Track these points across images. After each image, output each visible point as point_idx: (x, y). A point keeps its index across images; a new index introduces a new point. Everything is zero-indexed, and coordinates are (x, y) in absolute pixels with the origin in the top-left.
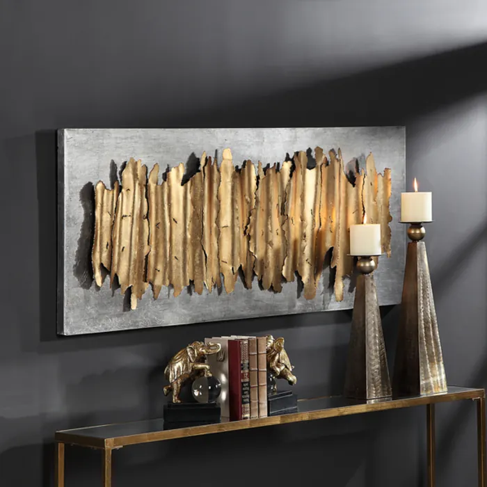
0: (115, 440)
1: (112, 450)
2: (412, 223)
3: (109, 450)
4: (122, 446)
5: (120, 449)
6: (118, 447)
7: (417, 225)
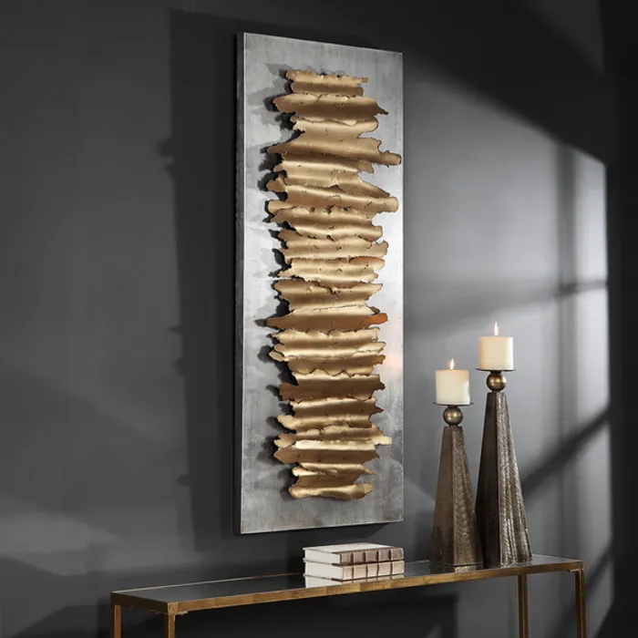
0: (179, 605)
1: (177, 616)
2: (492, 371)
3: (172, 615)
4: (186, 612)
5: (185, 615)
6: (182, 613)
7: (496, 374)
